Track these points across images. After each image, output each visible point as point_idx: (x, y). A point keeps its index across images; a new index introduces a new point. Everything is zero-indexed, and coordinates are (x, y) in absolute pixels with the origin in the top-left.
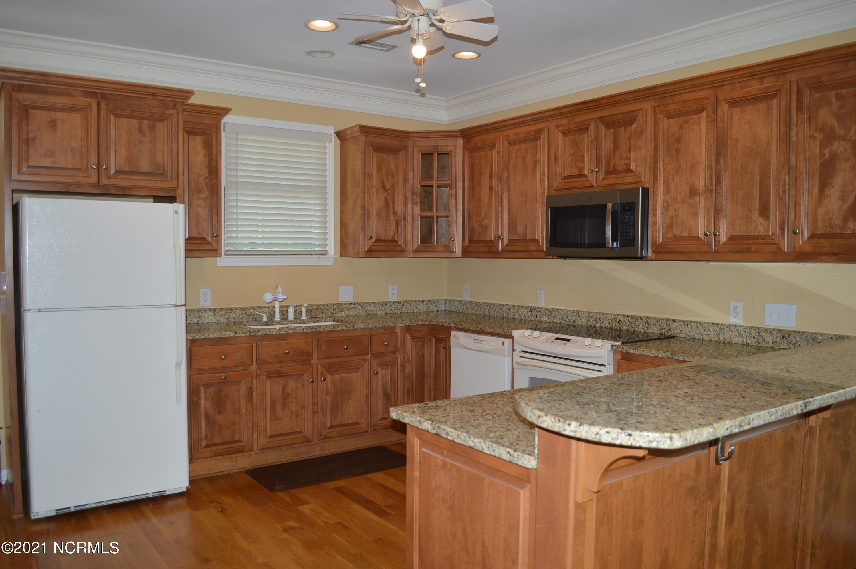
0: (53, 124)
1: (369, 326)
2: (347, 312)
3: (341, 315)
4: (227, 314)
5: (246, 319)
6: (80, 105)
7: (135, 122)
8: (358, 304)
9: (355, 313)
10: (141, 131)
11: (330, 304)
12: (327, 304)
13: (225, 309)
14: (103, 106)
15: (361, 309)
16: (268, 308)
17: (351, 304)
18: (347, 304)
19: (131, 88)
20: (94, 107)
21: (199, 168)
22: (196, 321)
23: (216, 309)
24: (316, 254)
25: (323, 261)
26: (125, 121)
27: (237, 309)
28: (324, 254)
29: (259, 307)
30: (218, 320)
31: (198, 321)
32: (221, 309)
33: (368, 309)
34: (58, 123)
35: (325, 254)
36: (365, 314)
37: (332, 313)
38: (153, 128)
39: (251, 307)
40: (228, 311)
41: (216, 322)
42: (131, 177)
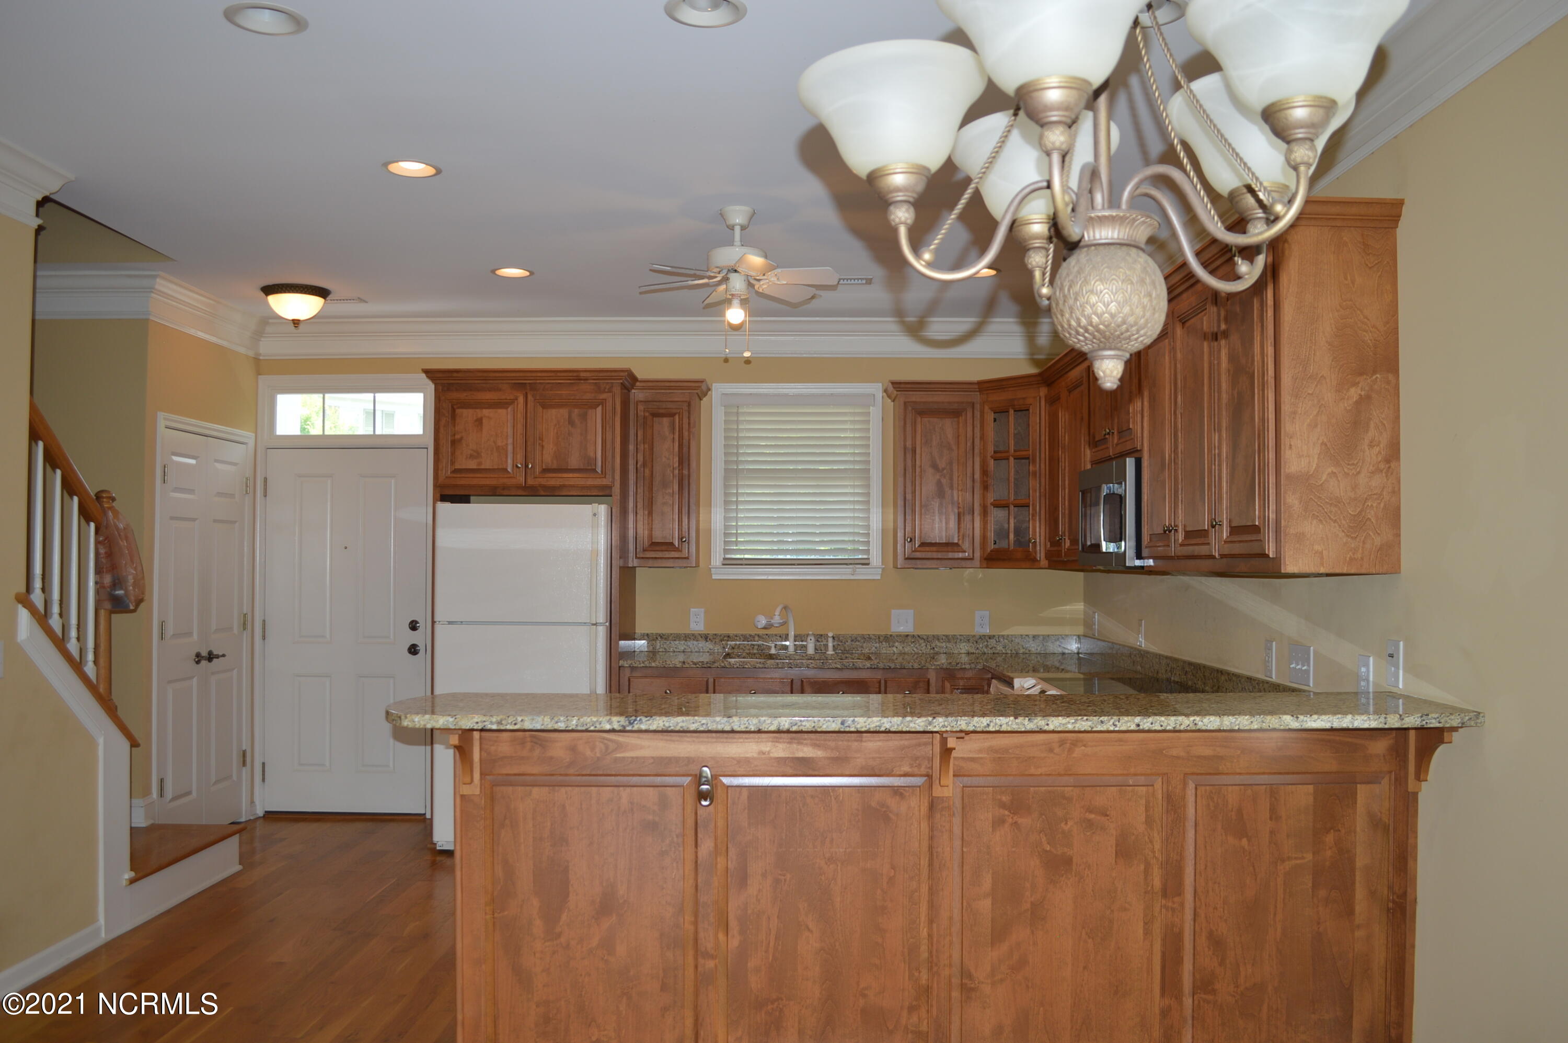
0: (479, 422)
1: (879, 665)
2: (901, 648)
3: (892, 652)
4: (723, 642)
5: (749, 650)
6: (506, 399)
7: (564, 412)
8: (919, 636)
9: (915, 649)
10: (571, 422)
11: (874, 635)
12: (869, 635)
13: (721, 636)
14: (530, 397)
15: (924, 644)
16: (780, 636)
17: (907, 636)
18: (900, 636)
19: (559, 374)
20: (521, 399)
21: (665, 457)
22: (683, 648)
23: (708, 634)
24: (851, 564)
25: (862, 574)
26: (554, 411)
27: (736, 636)
28: (865, 563)
29: (767, 635)
30: (710, 649)
31: (685, 649)
32: (716, 635)
33: (936, 645)
34: (484, 421)
35: (868, 564)
36: (932, 651)
37: (876, 648)
38: (584, 417)
39: (756, 634)
40: (725, 638)
41: (708, 652)
42: (560, 475)
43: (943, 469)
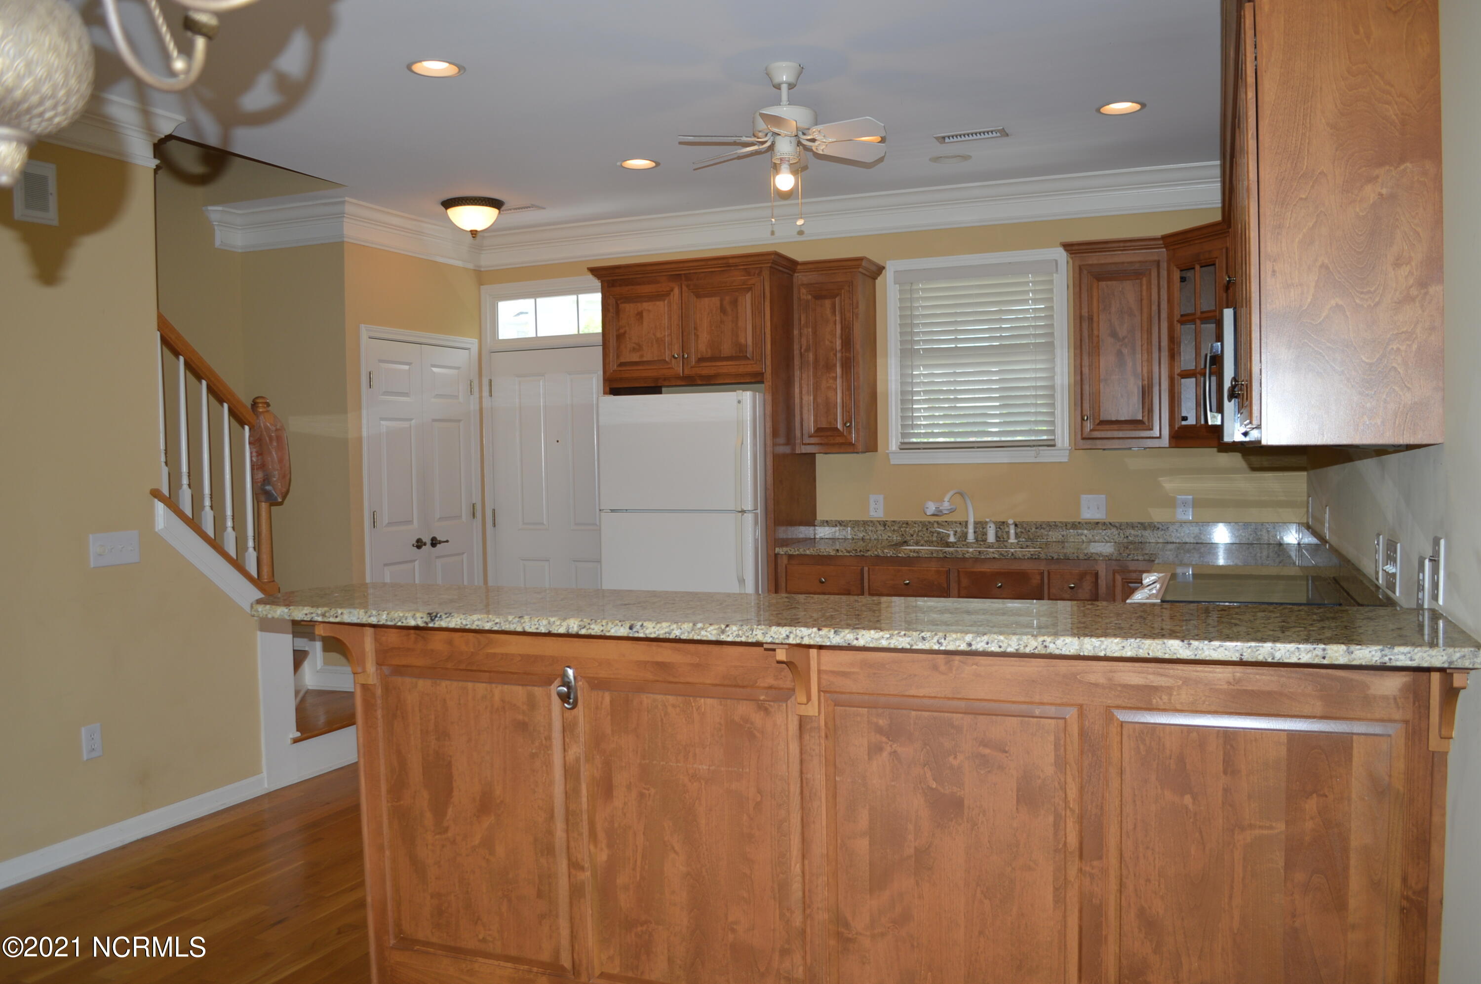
0: (640, 315)
1: (1041, 555)
2: (1091, 536)
3: (1081, 540)
4: (902, 529)
5: (928, 537)
6: (663, 291)
7: (716, 300)
8: (1110, 524)
9: (1106, 538)
10: (723, 310)
11: (1060, 522)
12: (1055, 522)
13: (899, 523)
14: (684, 288)
15: (1117, 532)
16: (960, 524)
17: (1097, 523)
18: (1090, 523)
19: (709, 263)
20: (676, 291)
21: (828, 340)
22: (862, 535)
23: (887, 521)
24: (1034, 446)
25: (1047, 456)
26: (706, 300)
27: (915, 523)
28: (1051, 444)
29: (946, 522)
30: (889, 537)
31: (864, 536)
32: (894, 522)
33: (1130, 534)
34: (645, 314)
35: (1054, 446)
36: (1125, 540)
37: (1063, 536)
38: (735, 303)
39: (935, 521)
40: (904, 526)
41: (887, 539)
42: (714, 364)
43: (1124, 338)
